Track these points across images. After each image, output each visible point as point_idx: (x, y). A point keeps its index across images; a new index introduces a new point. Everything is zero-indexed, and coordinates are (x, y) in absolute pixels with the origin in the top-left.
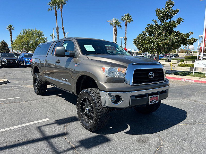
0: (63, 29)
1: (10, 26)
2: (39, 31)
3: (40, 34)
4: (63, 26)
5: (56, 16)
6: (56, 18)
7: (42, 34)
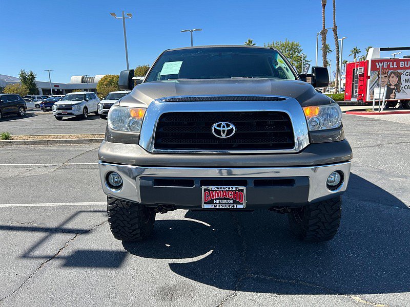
0: (335, 30)
1: (249, 41)
2: (293, 43)
3: (294, 50)
4: (335, 23)
5: (324, 5)
6: (324, 9)
7: (298, 49)
